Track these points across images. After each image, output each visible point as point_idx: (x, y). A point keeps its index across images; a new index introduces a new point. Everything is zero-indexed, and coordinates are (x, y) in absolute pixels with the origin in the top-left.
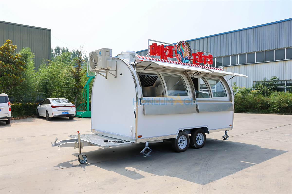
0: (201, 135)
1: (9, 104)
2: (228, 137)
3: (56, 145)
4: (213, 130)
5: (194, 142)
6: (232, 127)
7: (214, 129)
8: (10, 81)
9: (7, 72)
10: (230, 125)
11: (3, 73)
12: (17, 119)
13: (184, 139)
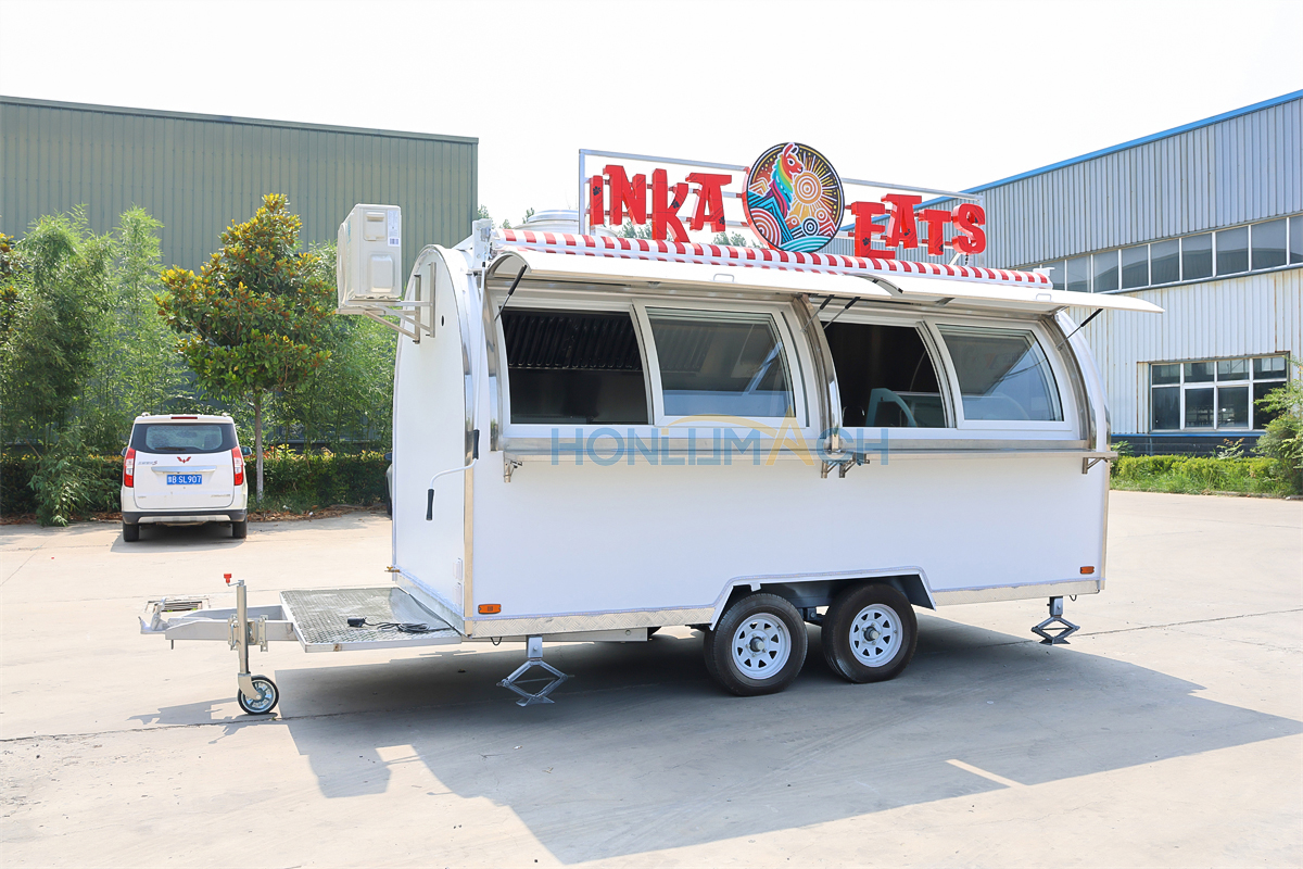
0: (884, 617)
1: (234, 455)
2: (1070, 629)
3: (160, 626)
4: (959, 589)
5: (836, 650)
6: (1098, 582)
7: (965, 589)
8: (271, 363)
9: (262, 327)
10: (1087, 570)
11: (245, 331)
12: (305, 519)
13: (773, 631)
